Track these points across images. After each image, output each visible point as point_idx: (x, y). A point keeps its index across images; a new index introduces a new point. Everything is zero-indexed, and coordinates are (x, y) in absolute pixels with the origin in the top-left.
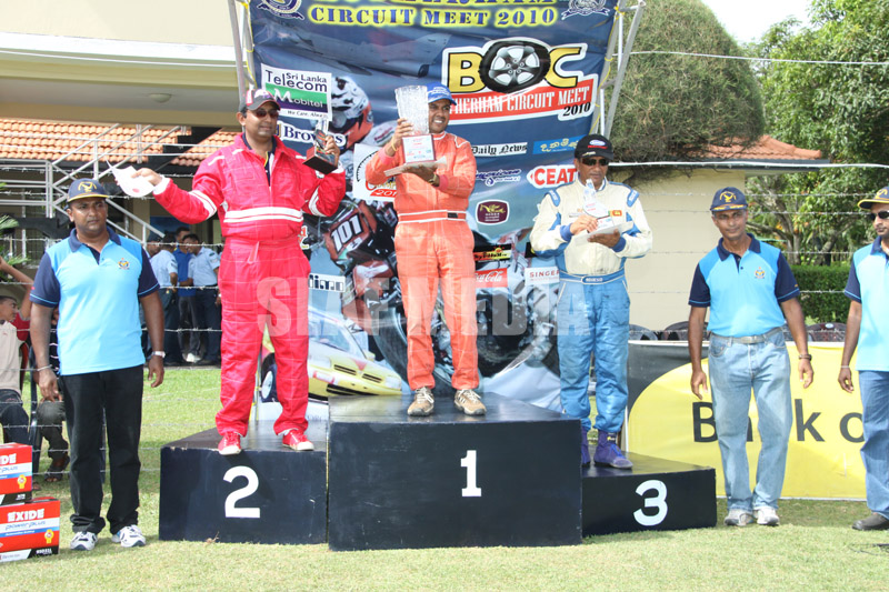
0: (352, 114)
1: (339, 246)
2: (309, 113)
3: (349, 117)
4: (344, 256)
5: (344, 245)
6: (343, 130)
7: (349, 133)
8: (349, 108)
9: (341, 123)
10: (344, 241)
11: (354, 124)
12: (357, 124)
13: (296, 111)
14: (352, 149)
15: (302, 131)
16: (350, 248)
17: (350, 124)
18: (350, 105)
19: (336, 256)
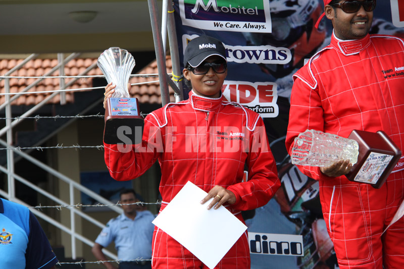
0: (297, 21)
1: (291, 195)
2: (242, 24)
3: (293, 26)
4: (299, 208)
5: (298, 193)
6: (287, 43)
7: (295, 46)
8: (294, 11)
9: (284, 33)
10: (298, 188)
11: (301, 34)
12: (305, 34)
13: (224, 23)
14: (300, 65)
15: (234, 48)
16: (306, 197)
17: (295, 35)
18: (295, 7)
19: (288, 208)
